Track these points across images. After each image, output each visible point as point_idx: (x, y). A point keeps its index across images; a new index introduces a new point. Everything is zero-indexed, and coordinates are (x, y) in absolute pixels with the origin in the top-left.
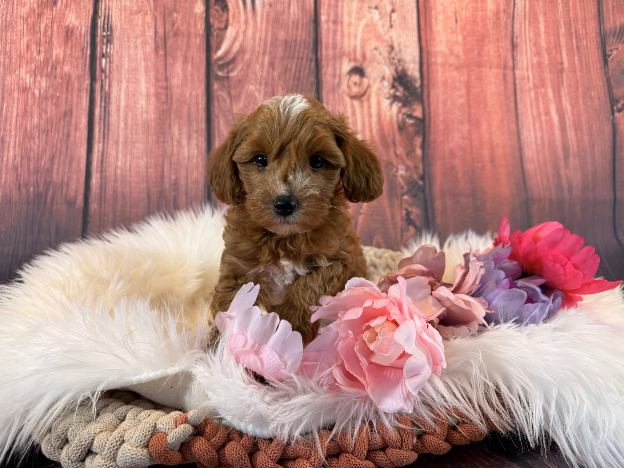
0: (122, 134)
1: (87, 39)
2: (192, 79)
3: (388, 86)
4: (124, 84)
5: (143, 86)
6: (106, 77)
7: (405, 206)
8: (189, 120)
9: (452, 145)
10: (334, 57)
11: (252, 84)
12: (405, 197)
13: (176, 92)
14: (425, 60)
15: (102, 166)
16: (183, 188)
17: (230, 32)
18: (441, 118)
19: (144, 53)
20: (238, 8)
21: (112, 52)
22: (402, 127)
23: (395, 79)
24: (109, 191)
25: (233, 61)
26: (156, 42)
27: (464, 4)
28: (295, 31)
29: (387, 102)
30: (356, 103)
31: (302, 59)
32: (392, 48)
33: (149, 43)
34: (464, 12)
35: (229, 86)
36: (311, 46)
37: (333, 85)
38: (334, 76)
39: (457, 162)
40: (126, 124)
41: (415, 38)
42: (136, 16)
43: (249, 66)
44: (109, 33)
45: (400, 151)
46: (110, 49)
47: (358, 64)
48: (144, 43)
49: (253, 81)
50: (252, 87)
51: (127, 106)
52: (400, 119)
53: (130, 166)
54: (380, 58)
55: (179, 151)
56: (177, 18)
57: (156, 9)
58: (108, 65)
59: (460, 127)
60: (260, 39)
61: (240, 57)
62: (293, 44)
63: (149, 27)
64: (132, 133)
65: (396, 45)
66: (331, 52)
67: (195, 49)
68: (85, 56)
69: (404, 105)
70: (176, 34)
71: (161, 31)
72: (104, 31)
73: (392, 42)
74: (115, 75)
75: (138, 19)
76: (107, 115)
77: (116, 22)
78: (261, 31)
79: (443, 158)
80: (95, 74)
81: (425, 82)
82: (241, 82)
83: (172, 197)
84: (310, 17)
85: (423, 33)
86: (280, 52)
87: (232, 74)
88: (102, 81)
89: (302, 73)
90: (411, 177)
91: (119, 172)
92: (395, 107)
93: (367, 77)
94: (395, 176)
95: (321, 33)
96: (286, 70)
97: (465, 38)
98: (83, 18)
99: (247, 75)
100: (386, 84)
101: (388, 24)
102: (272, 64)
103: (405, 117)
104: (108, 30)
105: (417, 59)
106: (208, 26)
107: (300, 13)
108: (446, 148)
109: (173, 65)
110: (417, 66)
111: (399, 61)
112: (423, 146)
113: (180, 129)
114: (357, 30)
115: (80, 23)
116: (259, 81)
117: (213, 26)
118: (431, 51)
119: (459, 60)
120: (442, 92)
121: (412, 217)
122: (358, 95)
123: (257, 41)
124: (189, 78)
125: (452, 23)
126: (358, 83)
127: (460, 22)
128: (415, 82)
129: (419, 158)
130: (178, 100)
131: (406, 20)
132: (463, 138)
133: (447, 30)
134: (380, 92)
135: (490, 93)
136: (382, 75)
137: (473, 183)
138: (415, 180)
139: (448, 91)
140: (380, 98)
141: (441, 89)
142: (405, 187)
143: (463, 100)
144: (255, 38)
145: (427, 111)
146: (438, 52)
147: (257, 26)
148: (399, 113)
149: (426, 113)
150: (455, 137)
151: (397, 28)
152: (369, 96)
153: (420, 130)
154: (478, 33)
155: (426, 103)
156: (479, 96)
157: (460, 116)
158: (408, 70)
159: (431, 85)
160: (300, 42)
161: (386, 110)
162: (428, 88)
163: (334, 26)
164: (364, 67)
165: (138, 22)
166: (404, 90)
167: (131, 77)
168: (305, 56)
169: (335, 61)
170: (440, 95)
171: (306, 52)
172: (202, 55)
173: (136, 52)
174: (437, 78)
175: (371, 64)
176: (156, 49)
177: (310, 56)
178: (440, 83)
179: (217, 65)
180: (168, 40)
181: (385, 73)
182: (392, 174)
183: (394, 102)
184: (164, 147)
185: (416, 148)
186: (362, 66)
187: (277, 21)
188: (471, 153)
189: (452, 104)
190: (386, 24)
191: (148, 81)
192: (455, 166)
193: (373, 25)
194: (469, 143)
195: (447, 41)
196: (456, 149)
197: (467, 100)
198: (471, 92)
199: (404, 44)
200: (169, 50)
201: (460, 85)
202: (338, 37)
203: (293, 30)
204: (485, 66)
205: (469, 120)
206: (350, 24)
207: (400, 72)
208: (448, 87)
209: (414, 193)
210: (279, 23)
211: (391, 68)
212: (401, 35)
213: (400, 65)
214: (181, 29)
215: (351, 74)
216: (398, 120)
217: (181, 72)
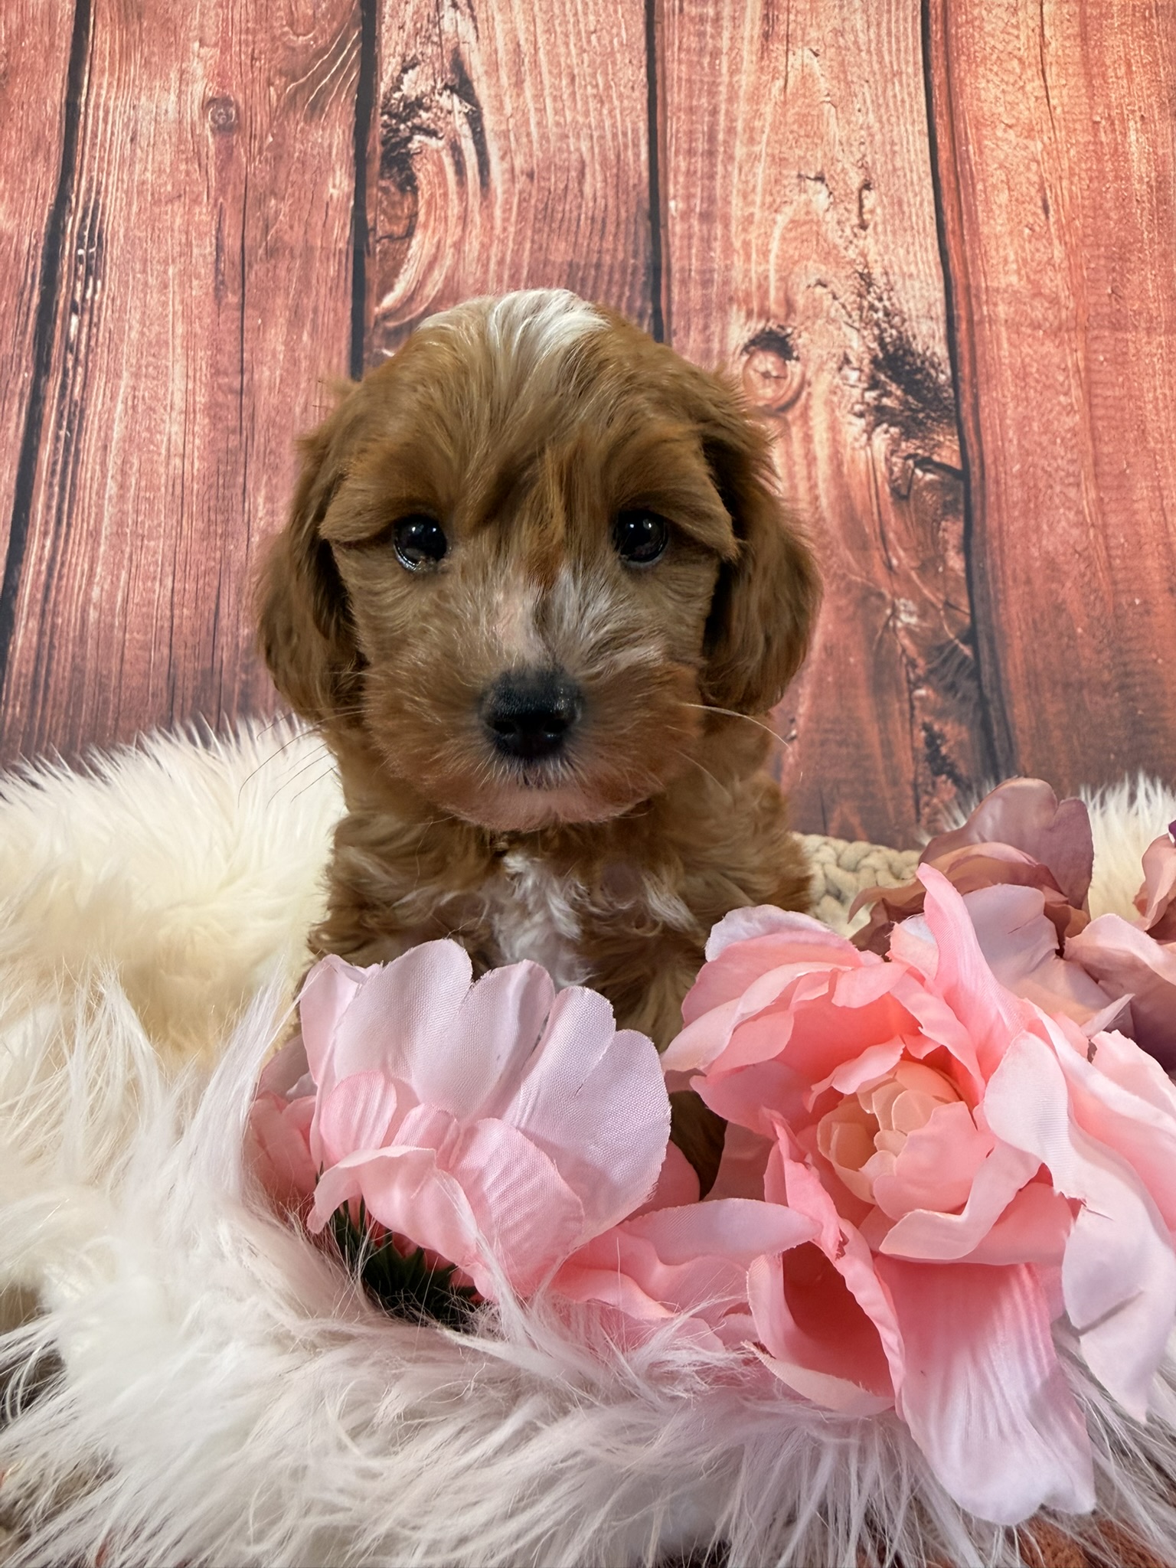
0: (109, 510)
1: (34, 267)
2: (313, 369)
3: (859, 380)
4: (125, 382)
5: (177, 386)
6: (76, 360)
7: (921, 717)
9: (1049, 543)
10: (705, 308)
12: (922, 692)
13: (266, 401)
14: (961, 312)
15: (46, 598)
17: (420, 246)
18: (1017, 467)
19: (182, 302)
20: (444, 183)
21: (97, 297)
22: (903, 493)
23: (874, 361)
24: (62, 667)
26: (217, 270)
27: (1065, 164)
28: (596, 239)
29: (861, 423)
32: (867, 280)
33: (198, 277)
34: (1065, 183)
36: (641, 279)
38: (707, 354)
39: (1069, 592)
40: (122, 486)
41: (933, 255)
42: (169, 207)
44: (93, 250)
45: (901, 558)
46: (95, 291)
47: (772, 325)
48: (187, 276)
51: (129, 439)
52: (896, 470)
53: (126, 601)
54: (835, 309)
56: (277, 213)
57: (222, 190)
58: (85, 330)
59: (1072, 493)
60: (501, 262)
62: (593, 272)
63: (201, 236)
64: (137, 512)
65: (877, 272)
66: (696, 293)
67: (323, 291)
68: (25, 309)
69: (907, 435)
70: (271, 253)
71: (232, 243)
72: (80, 246)
73: (866, 266)
74: (103, 358)
75: (175, 216)
76: (71, 459)
77: (114, 222)
78: (503, 242)
79: (1028, 581)
80: (49, 354)
81: (966, 370)
83: (237, 685)
84: (639, 203)
85: (952, 242)
88: (65, 374)
90: (937, 632)
91: (93, 615)
92: (881, 440)
93: (797, 359)
94: (889, 630)
95: (668, 245)
97: (1071, 252)
98: (27, 214)
100: (854, 376)
101: (855, 221)
103: (911, 462)
104: (91, 245)
105: (939, 309)
106: (361, 230)
107: (611, 193)
108: (1035, 552)
109: (261, 330)
110: (941, 330)
111: (887, 314)
112: (966, 549)
113: (270, 499)
114: (767, 235)
115: (19, 225)
117: (374, 229)
118: (978, 288)
119: (1059, 310)
120: (1015, 397)
121: (944, 750)
122: (775, 406)
123: (493, 266)
124: (304, 364)
125: (1034, 214)
126: (774, 373)
127: (1057, 211)
128: (936, 369)
129: (957, 579)
130: (271, 423)
131: (905, 208)
132: (1082, 524)
133: (1022, 232)
134: (835, 399)
135: (1156, 398)
136: (841, 352)
137: (1120, 651)
138: (951, 641)
139: (1032, 392)
140: (837, 413)
141: (1012, 389)
142: (921, 662)
143: (1077, 417)
144: (488, 259)
145: (975, 447)
146: (997, 290)
147: (492, 228)
148: (893, 452)
149: (973, 453)
150: (1059, 521)
151: (880, 228)
152: (806, 408)
153: (956, 500)
154: (1110, 236)
155: (969, 424)
156: (1123, 409)
157: (1072, 461)
158: (915, 337)
159: (982, 379)
160: (612, 267)
161: (857, 445)
162: (974, 386)
163: (705, 227)
164: (789, 330)
165: (173, 223)
166: (906, 392)
167: (143, 362)
168: (624, 305)
169: (708, 316)
170: (1011, 405)
171: (627, 294)
172: (340, 304)
173: (163, 298)
174: (1000, 358)
175: (809, 323)
176: (216, 289)
177: (638, 304)
178: (1009, 372)
179: (380, 331)
180: (251, 266)
181: (851, 347)
182: (881, 622)
183: (878, 424)
184: (224, 548)
185: (946, 550)
186: (782, 328)
187: (546, 214)
188: (1110, 567)
189: (1046, 429)
190: (848, 219)
191: (191, 373)
192: (1064, 602)
193: (812, 221)
194: (1101, 539)
195: (1025, 260)
196: (1064, 554)
197: (1087, 418)
198: (1096, 396)
199: (901, 268)
200: (252, 293)
201: (1067, 377)
202: (717, 253)
203: (590, 238)
204: (1136, 327)
205: (1096, 476)
206: (749, 220)
207: (893, 343)
208: (1033, 384)
209: (949, 679)
210: (552, 220)
211: (865, 333)
212: (892, 246)
213: (892, 327)
214: (286, 238)
215: (752, 348)
216: (891, 472)
217: (281, 348)
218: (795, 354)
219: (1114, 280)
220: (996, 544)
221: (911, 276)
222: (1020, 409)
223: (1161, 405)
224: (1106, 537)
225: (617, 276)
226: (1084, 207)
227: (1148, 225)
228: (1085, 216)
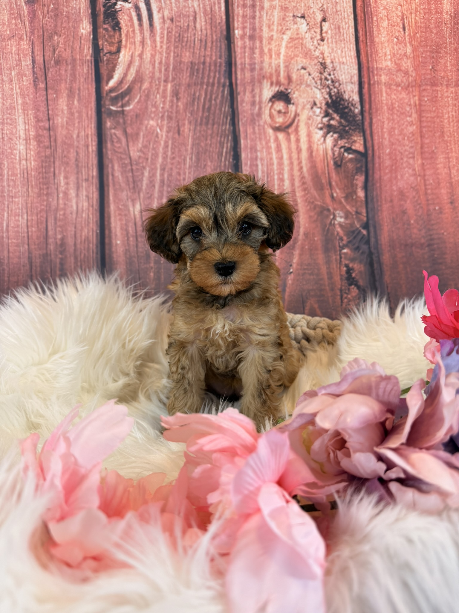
2: (80, 117)
3: (320, 113)
5: (21, 127)
7: (345, 262)
8: (77, 166)
9: (401, 184)
10: (252, 81)
11: (152, 119)
12: (345, 251)
13: (61, 133)
14: (365, 80)
16: (71, 249)
17: (124, 57)
18: (388, 151)
19: (19, 88)
20: (133, 25)
22: (339, 164)
23: (327, 104)
25: (129, 91)
26: (34, 72)
27: (414, 6)
28: (203, 50)
29: (321, 133)
30: (281, 136)
31: (213, 84)
32: (324, 66)
33: (25, 76)
34: (413, 16)
35: (125, 123)
36: (223, 68)
37: (252, 114)
38: (253, 103)
39: (408, 205)
40: (1, 175)
41: (353, 53)
42: (9, 42)
43: (148, 96)
45: (338, 193)
47: (282, 88)
48: (21, 75)
49: (153, 115)
50: (151, 122)
51: (2, 153)
52: (336, 153)
53: (8, 226)
54: (309, 80)
55: (65, 204)
56: (58, 43)
57: (32, 32)
59: (411, 161)
60: (160, 63)
61: (137, 87)
62: (202, 66)
63: (25, 56)
64: (9, 186)
65: (328, 62)
66: (248, 74)
67: (82, 80)
69: (341, 137)
70: (58, 62)
71: (39, 59)
73: (324, 59)
75: (12, 46)
78: (161, 53)
79: (391, 201)
81: (367, 106)
82: (139, 117)
83: (58, 261)
84: (221, 32)
85: (362, 46)
86: (185, 78)
87: (127, 108)
89: (213, 102)
90: (352, 225)
92: (330, 140)
93: (293, 104)
94: (332, 225)
95: (235, 52)
96: (194, 100)
97: (414, 50)
99: (146, 108)
100: (318, 111)
101: (319, 37)
102: (176, 94)
103: (342, 150)
105: (356, 79)
106: (97, 50)
107: (209, 27)
108: (394, 188)
109: (56, 100)
110: (356, 88)
111: (333, 82)
112: (366, 188)
113: (66, 177)
114: (279, 45)
116: (160, 115)
117: (102, 49)
118: (373, 68)
119: (408, 77)
120: (388, 119)
121: (353, 275)
122: (284, 126)
123: (157, 65)
124: (76, 115)
125: (399, 31)
126: (283, 111)
127: (409, 30)
128: (354, 107)
129: (362, 201)
130: (64, 143)
131: (341, 30)
132: (415, 175)
133: (393, 40)
134: (310, 122)
135: (449, 117)
136: (312, 100)
137: (429, 230)
138: (358, 229)
139: (395, 117)
140: (311, 129)
141: (387, 115)
142: (345, 238)
143: (414, 127)
144: (155, 61)
145: (370, 142)
146: (381, 69)
147: (156, 46)
148: (335, 146)
149: (369, 145)
150: (405, 174)
151: (330, 40)
152: (297, 126)
153: (361, 166)
154: (432, 42)
155: (368, 132)
156: (434, 122)
157: (412, 147)
158: (345, 92)
159: (374, 111)
160: (210, 64)
161: (319, 143)
162: (370, 114)
163: (251, 43)
164: (289, 91)
165: (12, 50)
166: (341, 117)
167: (5, 117)
168: (216, 81)
169: (253, 85)
170: (386, 122)
171: (217, 76)
172: (90, 86)
173: (11, 86)
174: (382, 101)
175: (298, 87)
176: (34, 81)
177: (222, 80)
178: (385, 107)
179: (109, 98)
180: (49, 70)
181: (316, 98)
182: (328, 222)
183: (328, 133)
184: (47, 200)
185: (357, 188)
186: (287, 89)
187: (180, 38)
188: (426, 194)
189: (401, 132)
190: (316, 37)
191: (27, 122)
192: (406, 209)
193: (299, 38)
194: (422, 181)
195: (394, 54)
196: (407, 188)
197: (419, 127)
198: (423, 117)
199: (339, 60)
200: (50, 82)
201: (411, 109)
202: (257, 55)
203: (200, 49)
204: (442, 84)
205: (422, 153)
206: (271, 38)
207: (335, 95)
208: (396, 112)
209: (357, 245)
210: (183, 42)
211: (323, 91)
212: (335, 49)
213: (335, 87)
214: (63, 55)
215: (273, 100)
216: (334, 154)
217: (65, 108)
218: (292, 102)
219: (433, 62)
220: (378, 185)
221: (343, 63)
222: (390, 124)
223: (451, 120)
224: (425, 180)
225: (213, 68)
226: (421, 27)
227: (449, 35)
228: (422, 32)
